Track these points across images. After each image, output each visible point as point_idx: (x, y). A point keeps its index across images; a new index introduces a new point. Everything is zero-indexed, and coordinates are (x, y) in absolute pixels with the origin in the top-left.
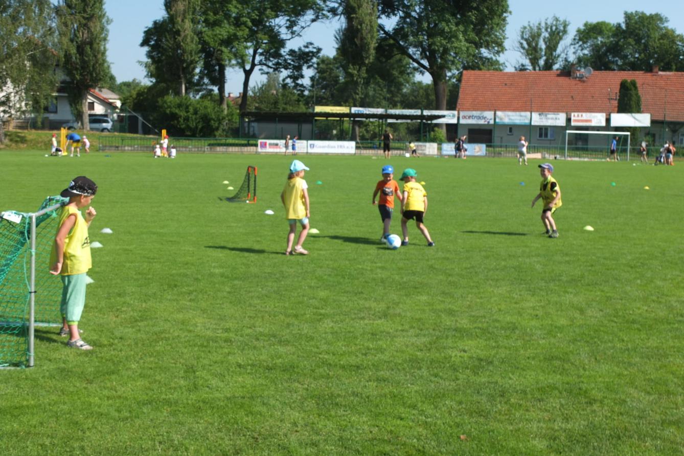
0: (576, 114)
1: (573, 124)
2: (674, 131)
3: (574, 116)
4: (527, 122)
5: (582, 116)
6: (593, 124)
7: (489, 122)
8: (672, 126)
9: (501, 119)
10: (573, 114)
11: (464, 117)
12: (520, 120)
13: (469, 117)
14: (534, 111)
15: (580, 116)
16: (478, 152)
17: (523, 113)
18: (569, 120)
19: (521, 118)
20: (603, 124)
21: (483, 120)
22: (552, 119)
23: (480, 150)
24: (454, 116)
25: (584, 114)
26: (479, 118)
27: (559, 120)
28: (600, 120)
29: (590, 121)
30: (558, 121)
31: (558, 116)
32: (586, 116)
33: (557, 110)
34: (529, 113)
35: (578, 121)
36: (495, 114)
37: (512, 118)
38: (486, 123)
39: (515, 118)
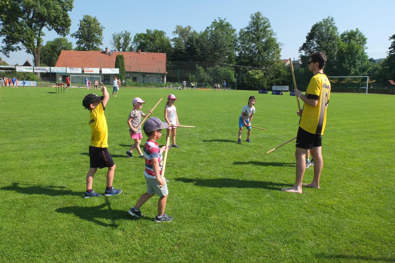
1: (85, 72)
3: (85, 69)
4: (65, 71)
5: (89, 69)
6: (94, 73)
7: (47, 72)
9: (53, 70)
10: (85, 68)
11: (36, 69)
12: (62, 71)
13: (38, 69)
14: (67, 67)
16: (32, 85)
17: (63, 68)
18: (83, 71)
19: (62, 70)
20: (99, 73)
21: (45, 71)
22: (76, 70)
23: (34, 84)
24: (31, 69)
25: (90, 68)
26: (43, 70)
27: (79, 71)
28: (97, 71)
29: (92, 71)
30: (78, 71)
31: (78, 69)
33: (77, 66)
34: (65, 68)
35: (88, 71)
36: (50, 68)
37: (58, 70)
38: (46, 72)
39: (59, 70)
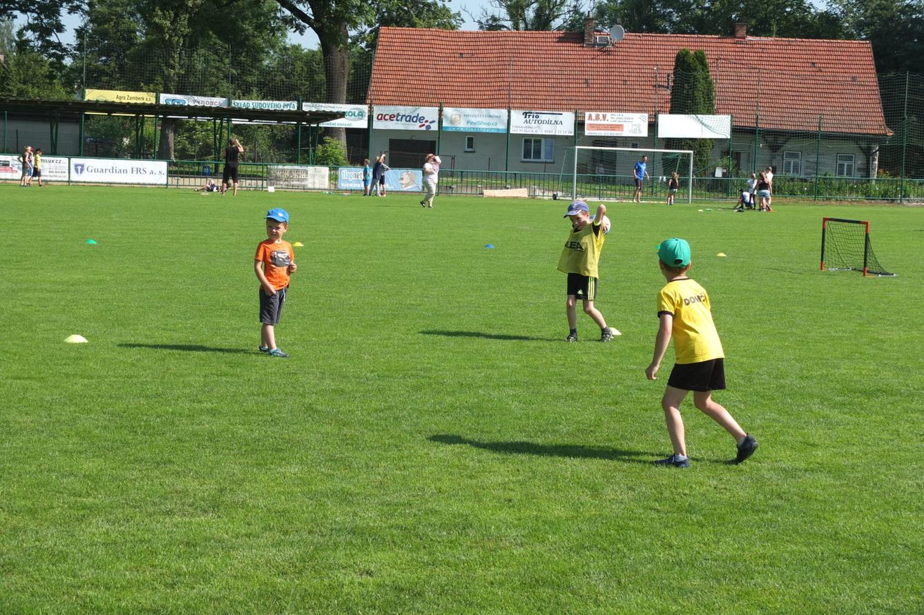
0: (594, 114)
1: (587, 133)
2: (775, 148)
3: (590, 117)
4: (502, 127)
5: (604, 117)
6: (626, 133)
7: (428, 127)
8: (770, 139)
9: (452, 122)
10: (587, 114)
11: (382, 117)
12: (489, 124)
13: (391, 117)
14: (516, 108)
15: (601, 117)
16: (407, 185)
17: (493, 112)
18: (580, 125)
19: (491, 121)
20: (644, 133)
21: (418, 124)
22: (549, 122)
23: (412, 181)
24: (361, 114)
25: (609, 115)
26: (410, 119)
27: (563, 124)
28: (639, 126)
29: (620, 127)
30: (559, 126)
31: (559, 118)
32: (612, 118)
33: (557, 106)
34: (505, 112)
35: (598, 127)
36: (441, 111)
37: (473, 119)
38: (424, 128)
39: (479, 119)
